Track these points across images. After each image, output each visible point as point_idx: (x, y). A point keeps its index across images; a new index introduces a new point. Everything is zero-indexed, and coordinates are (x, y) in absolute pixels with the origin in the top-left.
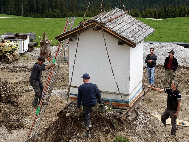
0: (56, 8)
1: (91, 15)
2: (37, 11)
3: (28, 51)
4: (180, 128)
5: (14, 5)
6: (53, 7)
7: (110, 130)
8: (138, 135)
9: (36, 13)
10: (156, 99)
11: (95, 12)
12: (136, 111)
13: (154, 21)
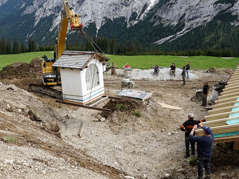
2: (122, 52)
3: (106, 71)
4: (174, 110)
5: (110, 49)
7: (132, 108)
8: (147, 111)
10: (165, 96)
12: (148, 100)
13: (182, 57)
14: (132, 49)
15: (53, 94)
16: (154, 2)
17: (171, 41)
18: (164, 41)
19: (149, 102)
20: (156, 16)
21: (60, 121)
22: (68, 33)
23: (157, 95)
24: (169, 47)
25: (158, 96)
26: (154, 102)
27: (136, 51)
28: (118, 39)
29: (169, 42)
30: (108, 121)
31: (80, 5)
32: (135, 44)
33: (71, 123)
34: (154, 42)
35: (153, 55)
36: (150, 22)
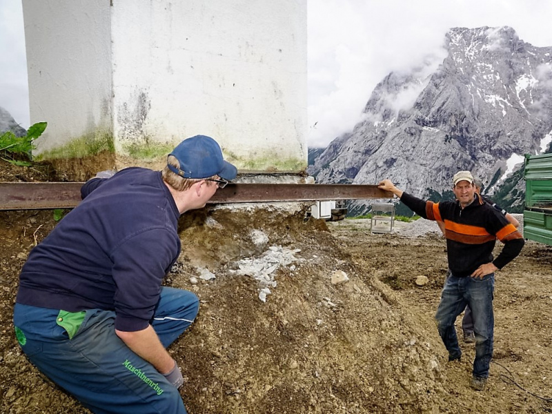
16: (513, 167)
20: (516, 190)
22: (367, 212)
31: (389, 167)
36: (505, 200)
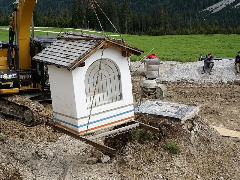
0: (160, 26)
1: (195, 33)
2: (141, 28)
6: (157, 25)
7: (162, 137)
8: (190, 143)
9: (140, 31)
10: (225, 112)
11: (199, 30)
12: (192, 121)
14: (160, 23)
15: (8, 111)
17: (237, 7)
18: (224, 6)
19: (194, 125)
21: (22, 164)
23: (210, 111)
24: (234, 17)
25: (211, 113)
26: (203, 124)
27: (168, 25)
28: (135, 3)
29: (233, 8)
30: (115, 161)
32: (167, 12)
33: (44, 166)
34: (205, 8)
35: (201, 33)
